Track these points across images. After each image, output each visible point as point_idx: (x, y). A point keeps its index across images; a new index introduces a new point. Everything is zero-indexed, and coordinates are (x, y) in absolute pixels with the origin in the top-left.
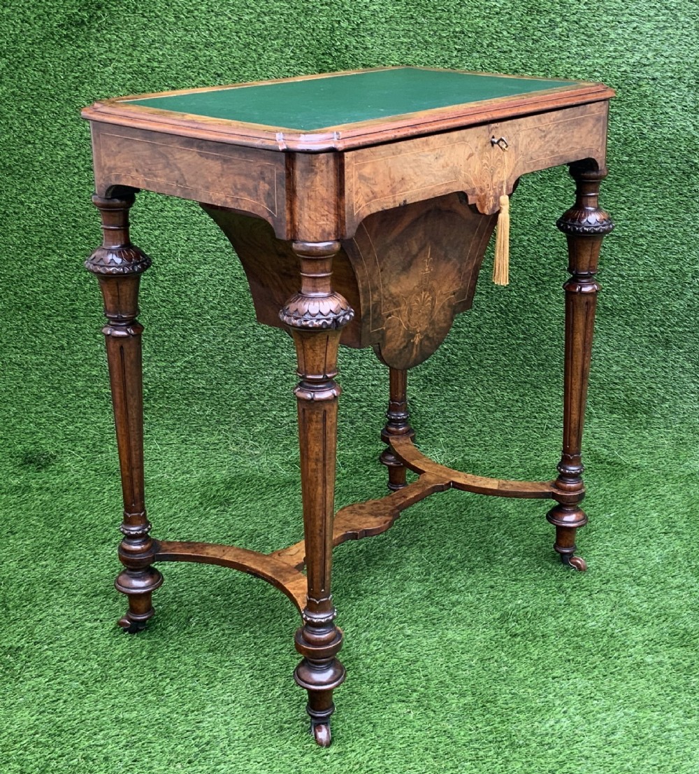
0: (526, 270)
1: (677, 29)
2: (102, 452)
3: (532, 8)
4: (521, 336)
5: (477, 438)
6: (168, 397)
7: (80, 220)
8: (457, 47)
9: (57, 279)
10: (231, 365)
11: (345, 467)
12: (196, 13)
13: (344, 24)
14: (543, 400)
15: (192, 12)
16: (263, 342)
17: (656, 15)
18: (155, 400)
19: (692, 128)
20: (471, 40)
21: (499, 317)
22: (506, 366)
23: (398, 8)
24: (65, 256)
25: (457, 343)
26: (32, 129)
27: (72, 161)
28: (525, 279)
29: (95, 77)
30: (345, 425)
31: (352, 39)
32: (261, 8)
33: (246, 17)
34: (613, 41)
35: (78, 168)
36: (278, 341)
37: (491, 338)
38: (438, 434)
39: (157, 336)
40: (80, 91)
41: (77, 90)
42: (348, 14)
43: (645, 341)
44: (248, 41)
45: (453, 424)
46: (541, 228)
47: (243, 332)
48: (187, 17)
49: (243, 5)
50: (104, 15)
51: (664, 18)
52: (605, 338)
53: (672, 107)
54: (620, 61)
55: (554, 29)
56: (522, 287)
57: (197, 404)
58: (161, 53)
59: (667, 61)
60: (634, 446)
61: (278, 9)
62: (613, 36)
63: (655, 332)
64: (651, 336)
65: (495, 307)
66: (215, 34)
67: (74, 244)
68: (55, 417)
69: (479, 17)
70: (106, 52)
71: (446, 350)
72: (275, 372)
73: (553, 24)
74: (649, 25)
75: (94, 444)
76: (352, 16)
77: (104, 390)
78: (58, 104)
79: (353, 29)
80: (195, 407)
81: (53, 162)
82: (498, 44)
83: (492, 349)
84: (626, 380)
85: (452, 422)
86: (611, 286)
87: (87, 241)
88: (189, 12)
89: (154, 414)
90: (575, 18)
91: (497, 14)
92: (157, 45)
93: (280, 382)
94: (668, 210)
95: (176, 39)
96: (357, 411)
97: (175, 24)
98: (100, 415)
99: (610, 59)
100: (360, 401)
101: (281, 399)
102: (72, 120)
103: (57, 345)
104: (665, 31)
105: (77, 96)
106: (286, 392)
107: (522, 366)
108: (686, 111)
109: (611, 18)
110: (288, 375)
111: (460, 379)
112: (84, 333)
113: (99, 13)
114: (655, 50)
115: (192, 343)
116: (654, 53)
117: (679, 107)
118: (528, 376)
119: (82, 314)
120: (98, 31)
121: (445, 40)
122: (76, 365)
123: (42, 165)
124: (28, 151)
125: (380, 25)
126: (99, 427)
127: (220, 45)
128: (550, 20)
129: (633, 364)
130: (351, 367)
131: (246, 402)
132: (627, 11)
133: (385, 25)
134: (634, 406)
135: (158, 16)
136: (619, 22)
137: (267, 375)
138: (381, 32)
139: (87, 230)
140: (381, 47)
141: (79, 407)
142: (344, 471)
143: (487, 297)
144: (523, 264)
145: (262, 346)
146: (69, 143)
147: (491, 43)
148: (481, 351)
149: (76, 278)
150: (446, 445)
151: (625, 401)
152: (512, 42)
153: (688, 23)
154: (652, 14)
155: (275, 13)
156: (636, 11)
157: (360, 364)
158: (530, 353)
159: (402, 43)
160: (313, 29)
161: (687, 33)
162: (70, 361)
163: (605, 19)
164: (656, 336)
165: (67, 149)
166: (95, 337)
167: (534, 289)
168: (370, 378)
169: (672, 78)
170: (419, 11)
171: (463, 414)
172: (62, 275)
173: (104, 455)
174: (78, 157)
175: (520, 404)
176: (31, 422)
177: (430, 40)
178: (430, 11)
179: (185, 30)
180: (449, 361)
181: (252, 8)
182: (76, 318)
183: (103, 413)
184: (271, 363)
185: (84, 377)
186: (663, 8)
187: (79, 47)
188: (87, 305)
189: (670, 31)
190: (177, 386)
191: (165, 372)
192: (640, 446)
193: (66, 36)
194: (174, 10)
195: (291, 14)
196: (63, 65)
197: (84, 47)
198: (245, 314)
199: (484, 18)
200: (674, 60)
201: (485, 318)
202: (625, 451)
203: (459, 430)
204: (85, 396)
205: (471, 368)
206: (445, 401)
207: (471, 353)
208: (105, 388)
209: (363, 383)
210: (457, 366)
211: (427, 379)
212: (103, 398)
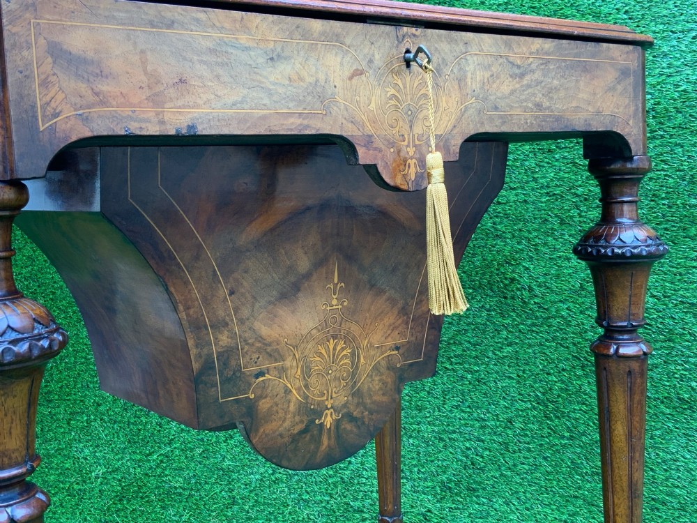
0: (567, 347)
4: (567, 434)
6: (142, 498)
10: (212, 460)
18: (129, 500)
21: (535, 408)
22: (549, 473)
25: (483, 441)
28: (568, 359)
34: (666, 55)
37: (526, 435)
39: (133, 424)
46: (584, 293)
52: (683, 440)
54: (678, 78)
56: (563, 370)
57: (173, 506)
62: (665, 49)
65: (529, 395)
71: (468, 449)
72: (262, 470)
80: (171, 511)
83: (529, 450)
86: (686, 370)
89: (126, 517)
93: (268, 483)
98: (69, 516)
99: (663, 77)
100: (362, 511)
101: (268, 504)
106: (274, 496)
107: (570, 475)
110: (277, 475)
111: (489, 488)
112: (57, 419)
115: (169, 433)
118: (579, 488)
130: (351, 467)
131: (228, 507)
132: (683, 17)
136: (672, 31)
137: (252, 473)
143: (518, 382)
144: (562, 339)
148: (514, 452)
157: (363, 464)
158: (579, 458)
163: (654, 29)
166: (68, 423)
167: (580, 373)
180: (473, 464)
185: (57, 469)
188: (61, 387)
190: (152, 484)
191: (139, 466)
201: (517, 410)
204: (57, 493)
205: (502, 475)
206: (469, 517)
207: (501, 454)
208: (77, 484)
209: (366, 488)
210: (483, 471)
211: (445, 486)
212: (75, 496)
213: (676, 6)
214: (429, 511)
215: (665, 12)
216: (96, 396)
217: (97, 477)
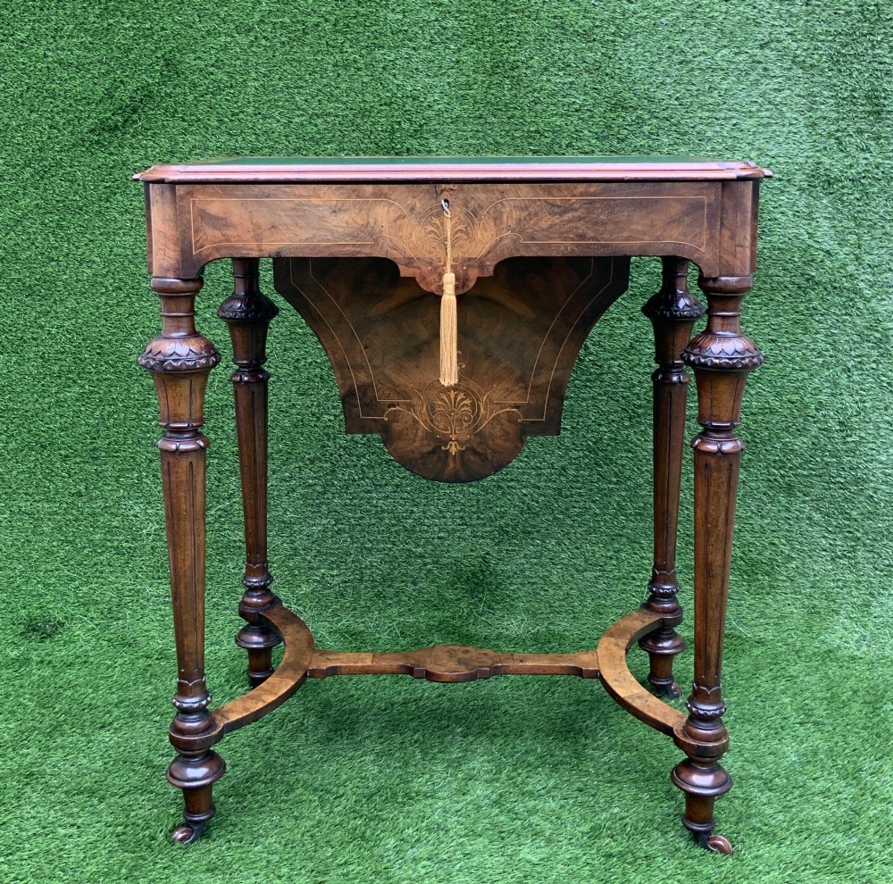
0: (617, 401)
1: (784, 125)
2: (119, 619)
3: (616, 104)
4: (614, 480)
5: (563, 603)
7: (107, 346)
8: (532, 148)
9: (77, 414)
11: (404, 638)
12: (241, 116)
13: (406, 126)
14: (642, 558)
15: (237, 114)
16: (310, 485)
17: (758, 111)
19: (807, 236)
20: (548, 140)
21: (586, 456)
22: (597, 515)
23: (465, 107)
24: (87, 387)
25: (539, 488)
26: (57, 245)
27: (99, 280)
28: (617, 411)
29: (128, 187)
30: (407, 586)
31: (414, 142)
32: (313, 109)
33: (297, 120)
34: (710, 139)
35: (106, 287)
36: (328, 485)
37: (578, 481)
38: (518, 598)
40: (111, 202)
41: (108, 201)
42: (409, 115)
43: (763, 486)
44: (298, 145)
45: (535, 586)
46: (633, 351)
47: (287, 474)
48: (231, 121)
49: (293, 107)
50: (140, 119)
51: (768, 114)
53: (782, 213)
55: (642, 127)
56: (613, 421)
57: (232, 560)
59: (773, 161)
60: (756, 615)
61: (331, 110)
62: (709, 134)
63: (775, 475)
64: (770, 481)
65: (582, 445)
66: (262, 139)
67: (98, 373)
68: (67, 576)
69: (556, 115)
70: (142, 159)
71: (525, 495)
72: (325, 522)
73: (640, 121)
74: (751, 122)
75: (110, 609)
76: (414, 116)
77: (124, 544)
78: (86, 217)
79: (416, 131)
80: (230, 565)
81: (78, 281)
82: (579, 144)
83: (580, 495)
84: (742, 534)
85: (533, 584)
87: (112, 370)
88: (233, 114)
90: (666, 114)
91: (577, 111)
92: (198, 151)
93: (330, 533)
94: (783, 331)
95: (219, 144)
96: (420, 569)
97: (218, 128)
98: (119, 574)
100: (424, 557)
101: (331, 554)
102: (101, 234)
103: (73, 491)
104: (770, 129)
105: (108, 208)
106: (337, 546)
107: (615, 516)
108: (798, 217)
109: (707, 114)
110: (340, 526)
111: (543, 531)
112: (105, 477)
113: (135, 117)
114: (759, 149)
115: (229, 487)
116: (758, 153)
117: (790, 213)
118: (624, 527)
119: (103, 454)
120: (133, 136)
121: (519, 141)
122: (94, 515)
123: (66, 284)
124: (51, 270)
125: (445, 126)
126: (117, 588)
127: (267, 150)
128: (638, 117)
129: (749, 514)
130: (413, 516)
131: (290, 557)
132: (725, 106)
133: (452, 126)
134: (753, 565)
135: (199, 120)
136: (716, 118)
137: (314, 525)
138: (447, 134)
139: (113, 357)
140: (447, 150)
141: (96, 564)
142: (403, 643)
143: (572, 433)
144: (613, 393)
145: (310, 490)
146: (98, 259)
147: (571, 143)
148: (567, 497)
149: (98, 413)
150: (527, 611)
151: (741, 558)
152: (594, 141)
153: (796, 119)
154: (753, 109)
155: (329, 114)
156: (735, 106)
157: (424, 512)
158: (624, 500)
159: (470, 145)
160: (371, 131)
161: (795, 130)
162: (87, 510)
163: (700, 115)
164: (776, 480)
165: (94, 266)
166: (117, 481)
167: (627, 424)
168: (436, 529)
169: (780, 180)
170: (489, 110)
171: (547, 574)
172: (83, 409)
173: (120, 622)
174: (105, 276)
175: (614, 562)
176: (39, 583)
177: (502, 141)
178: (500, 110)
179: (229, 134)
180: (529, 509)
181: (303, 110)
182: (97, 458)
183: (123, 572)
184: (319, 511)
185: (103, 528)
186: (766, 103)
187: (111, 154)
188: (109, 444)
189: (775, 127)
192: (762, 615)
193: (98, 142)
194: (217, 113)
195: (347, 116)
196: (93, 174)
197: (116, 155)
198: (290, 453)
199: (562, 115)
200: (782, 160)
201: (571, 458)
202: (745, 621)
203: (542, 593)
204: (103, 552)
205: (555, 518)
206: (524, 557)
207: (555, 499)
208: (127, 541)
209: (427, 535)
210: (538, 515)
211: (503, 530)
212: (124, 554)
213: (720, 96)
214: (488, 554)
215: (710, 101)
216: (148, 452)
217: (149, 535)
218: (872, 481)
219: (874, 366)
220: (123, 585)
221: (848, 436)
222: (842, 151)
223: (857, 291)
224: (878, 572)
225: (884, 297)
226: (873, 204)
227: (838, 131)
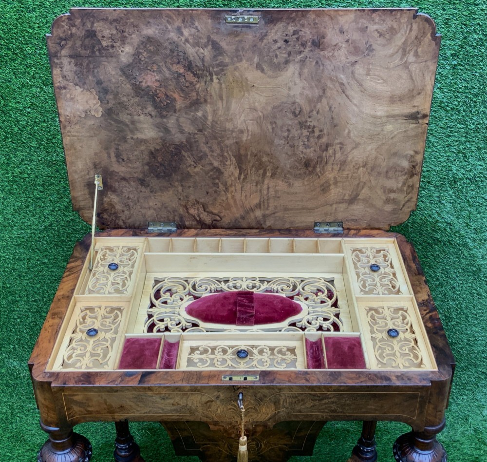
19: (437, 214)
48: (47, 143)
53: (422, 201)
58: (29, 168)
77: (10, 382)
88: (48, 139)
108: (433, 203)
179: (47, 152)
194: (36, 138)
218: (460, 344)
219: (470, 285)
220: (13, 403)
221: (449, 322)
222: (466, 161)
223: (465, 245)
224: (458, 387)
225: (481, 246)
226: (482, 192)
227: (465, 149)
